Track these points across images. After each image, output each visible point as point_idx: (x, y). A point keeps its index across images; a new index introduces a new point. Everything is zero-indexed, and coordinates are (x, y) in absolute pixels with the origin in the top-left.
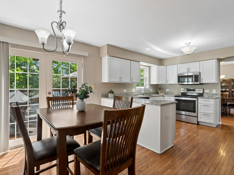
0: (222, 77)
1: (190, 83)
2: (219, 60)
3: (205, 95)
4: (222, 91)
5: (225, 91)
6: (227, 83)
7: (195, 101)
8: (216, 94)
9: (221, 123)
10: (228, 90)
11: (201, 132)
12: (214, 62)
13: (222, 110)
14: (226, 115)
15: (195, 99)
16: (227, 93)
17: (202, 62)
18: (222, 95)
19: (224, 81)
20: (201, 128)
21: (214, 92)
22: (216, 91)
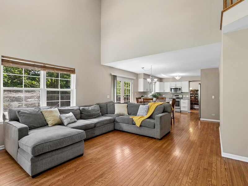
0: (191, 89)
1: (173, 92)
2: (190, 82)
3: (183, 98)
4: (191, 97)
5: (192, 97)
6: (193, 92)
7: (179, 101)
8: (188, 98)
9: (190, 111)
10: (193, 96)
11: (182, 115)
12: (187, 82)
13: (191, 106)
14: (192, 109)
15: (180, 100)
16: (193, 97)
17: (182, 82)
18: (191, 98)
19: (192, 91)
20: (182, 114)
21: (187, 96)
22: (188, 96)
